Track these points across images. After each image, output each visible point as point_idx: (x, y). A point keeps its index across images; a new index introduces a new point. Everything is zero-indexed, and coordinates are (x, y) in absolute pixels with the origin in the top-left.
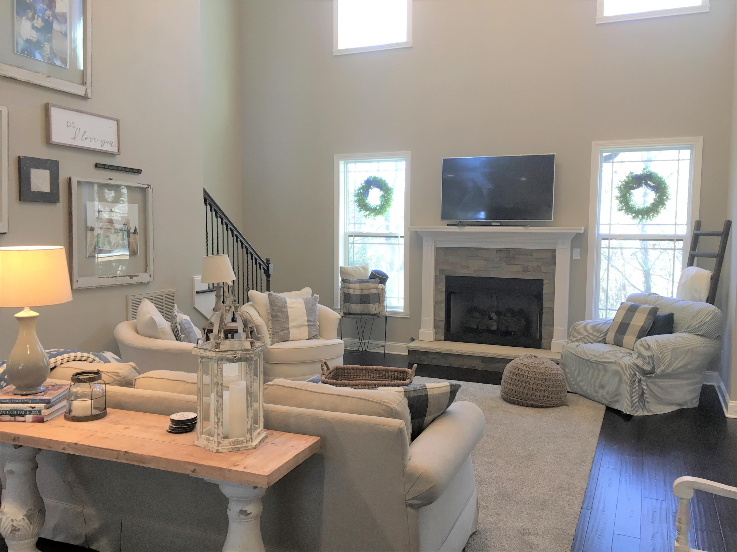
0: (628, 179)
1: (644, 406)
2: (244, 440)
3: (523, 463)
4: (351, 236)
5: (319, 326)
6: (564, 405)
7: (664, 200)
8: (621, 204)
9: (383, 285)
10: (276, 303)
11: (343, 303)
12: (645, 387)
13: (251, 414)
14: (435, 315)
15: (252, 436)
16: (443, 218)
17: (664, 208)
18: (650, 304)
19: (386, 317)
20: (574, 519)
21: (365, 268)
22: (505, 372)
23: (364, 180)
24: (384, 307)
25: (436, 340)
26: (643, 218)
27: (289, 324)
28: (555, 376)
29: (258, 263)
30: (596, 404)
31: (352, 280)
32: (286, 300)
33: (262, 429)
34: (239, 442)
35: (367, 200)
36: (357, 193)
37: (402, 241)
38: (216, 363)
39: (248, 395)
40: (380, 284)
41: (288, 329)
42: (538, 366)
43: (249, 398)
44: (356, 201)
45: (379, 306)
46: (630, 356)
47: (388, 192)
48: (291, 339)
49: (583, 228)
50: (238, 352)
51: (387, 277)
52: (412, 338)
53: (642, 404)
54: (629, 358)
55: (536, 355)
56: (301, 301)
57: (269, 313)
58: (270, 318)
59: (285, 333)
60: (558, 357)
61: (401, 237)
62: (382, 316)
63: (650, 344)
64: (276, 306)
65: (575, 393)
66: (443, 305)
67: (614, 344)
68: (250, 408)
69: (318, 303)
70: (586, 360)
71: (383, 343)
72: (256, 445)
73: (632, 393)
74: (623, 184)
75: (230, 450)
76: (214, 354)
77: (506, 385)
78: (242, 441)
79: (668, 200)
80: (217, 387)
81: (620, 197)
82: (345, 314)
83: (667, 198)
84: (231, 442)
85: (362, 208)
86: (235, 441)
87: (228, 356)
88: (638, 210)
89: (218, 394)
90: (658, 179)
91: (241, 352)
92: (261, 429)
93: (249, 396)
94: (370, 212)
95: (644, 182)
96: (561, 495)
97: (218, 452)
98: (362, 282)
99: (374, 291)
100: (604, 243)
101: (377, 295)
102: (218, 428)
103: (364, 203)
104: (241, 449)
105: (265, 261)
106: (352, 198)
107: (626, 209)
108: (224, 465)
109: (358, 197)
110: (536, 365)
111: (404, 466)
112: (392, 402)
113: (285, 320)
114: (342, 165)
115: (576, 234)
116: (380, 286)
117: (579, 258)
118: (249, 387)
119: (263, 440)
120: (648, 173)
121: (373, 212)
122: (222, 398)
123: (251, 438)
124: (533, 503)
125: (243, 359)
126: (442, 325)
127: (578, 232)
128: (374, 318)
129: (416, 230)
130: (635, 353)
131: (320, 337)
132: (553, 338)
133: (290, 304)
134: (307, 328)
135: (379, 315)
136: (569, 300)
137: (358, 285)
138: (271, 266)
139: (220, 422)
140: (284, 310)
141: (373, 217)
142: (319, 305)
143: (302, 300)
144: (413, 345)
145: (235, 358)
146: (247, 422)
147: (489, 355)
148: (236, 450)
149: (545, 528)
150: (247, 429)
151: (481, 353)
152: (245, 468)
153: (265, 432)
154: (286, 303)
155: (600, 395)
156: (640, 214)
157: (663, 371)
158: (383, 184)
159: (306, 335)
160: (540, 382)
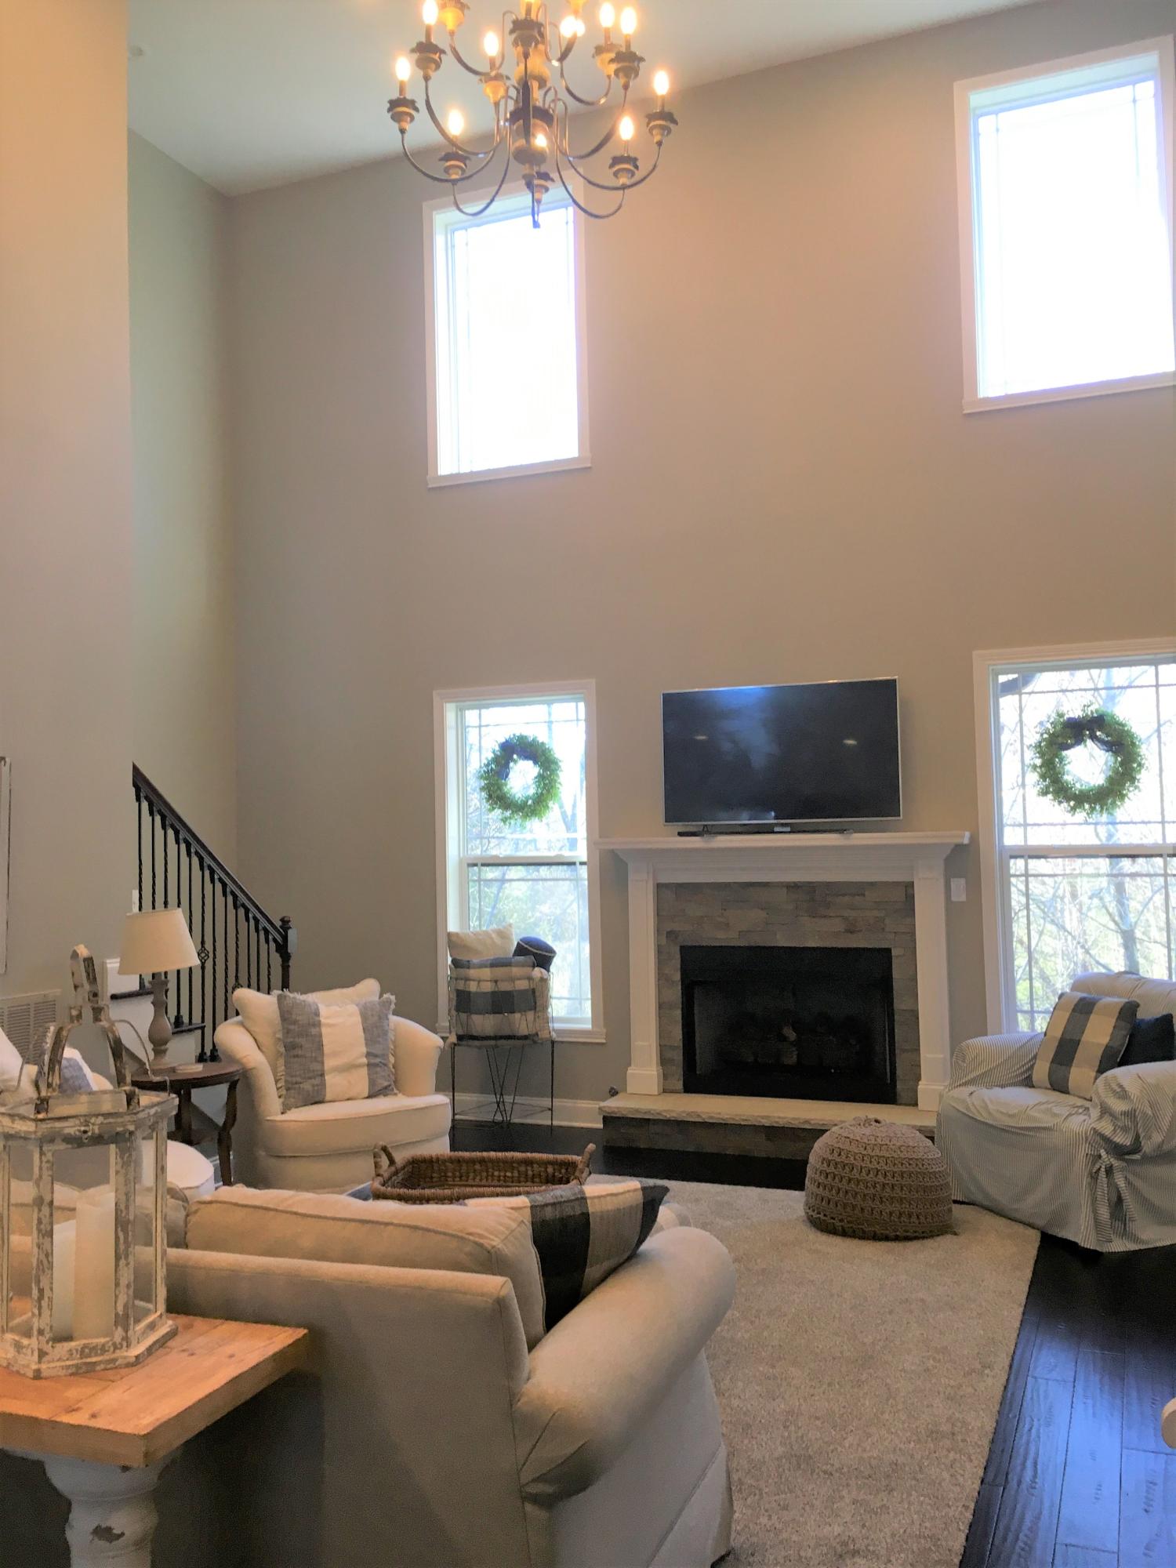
0: (1054, 727)
1: (1125, 1228)
2: (108, 1342)
3: (848, 1375)
4: (476, 865)
5: (394, 1067)
6: (946, 1233)
7: (1133, 769)
8: (1045, 781)
9: (543, 970)
10: (294, 1017)
11: (454, 1013)
12: (1121, 1183)
13: (126, 1276)
14: (662, 1033)
15: (130, 1333)
16: (669, 818)
17: (1136, 787)
18: (1119, 996)
19: (553, 1042)
20: (963, 1510)
21: (503, 934)
22: (812, 1159)
23: (499, 742)
24: (547, 1020)
25: (665, 1091)
26: (1093, 809)
27: (323, 1063)
28: (923, 1165)
29: (260, 928)
30: (1020, 1228)
31: (475, 961)
32: (318, 1009)
33: (161, 1314)
34: (95, 1350)
35: (506, 785)
36: (484, 771)
37: (583, 872)
38: (38, 1149)
39: (119, 1229)
40: (537, 969)
41: (322, 1075)
42: (883, 1143)
43: (121, 1235)
44: (482, 789)
45: (535, 1018)
46: (1085, 1112)
47: (550, 767)
48: (328, 1098)
49: (967, 834)
50: (93, 1120)
51: (552, 951)
52: (612, 1088)
53: (1118, 1224)
54: (1082, 1117)
55: (879, 1118)
56: (353, 1009)
57: (279, 1039)
58: (282, 1050)
59: (313, 1086)
60: (930, 1122)
61: (582, 863)
62: (542, 1039)
63: (1126, 1084)
64: (295, 1022)
65: (973, 1204)
66: (678, 1014)
67: (1049, 1086)
68: (122, 1262)
69: (393, 1014)
70: (991, 1126)
71: (546, 1102)
72: (137, 1357)
73: (1094, 1201)
74: (1044, 740)
75: (70, 1371)
76: (29, 1127)
77: (815, 1189)
78: (103, 1345)
79: (1143, 771)
80: (40, 1210)
81: (1041, 767)
82: (460, 1038)
83: (1140, 765)
84: (74, 1352)
85: (496, 803)
86: (83, 1349)
87: (67, 1131)
88: (1081, 791)
89: (42, 1226)
90: (1117, 726)
91: (100, 1119)
92: (158, 1313)
93: (122, 1230)
94: (513, 812)
95: (1088, 733)
96: (935, 1452)
97: (38, 1375)
98: (496, 964)
99: (522, 985)
100: (1017, 866)
101: (531, 992)
102: (40, 1314)
103: (499, 792)
104: (98, 1368)
105: (278, 924)
106: (474, 783)
107: (1054, 790)
108: (42, 1412)
109: (486, 779)
110: (879, 1140)
111: (512, 1397)
112: (491, 1233)
113: (314, 1055)
114: (450, 713)
115: (953, 846)
116: (538, 972)
117: (963, 898)
118: (122, 1207)
119: (162, 1343)
120: (1095, 715)
121: (519, 810)
122: (52, 1236)
123: (126, 1339)
124: (867, 1474)
125: (106, 1136)
126: (678, 1056)
127: (957, 841)
128: (523, 1047)
129: (612, 847)
130: (1095, 1107)
131: (395, 1091)
132: (919, 1079)
133: (327, 1018)
134: (364, 1071)
135: (536, 1039)
136: (950, 992)
137: (486, 973)
138: (292, 935)
139: (46, 1299)
140: (314, 1031)
141: (519, 821)
142: (394, 1020)
143: (356, 1008)
144: (614, 1104)
145: (86, 1136)
146: (116, 1296)
147: (781, 1123)
148: (84, 1371)
149: (893, 1535)
150: (117, 1315)
151: (763, 1117)
152: (94, 1416)
153: (170, 1322)
154: (317, 1014)
155: (1027, 1206)
156: (1087, 802)
157: (1160, 1146)
158: (540, 752)
159: (364, 1088)
160: (890, 1180)
